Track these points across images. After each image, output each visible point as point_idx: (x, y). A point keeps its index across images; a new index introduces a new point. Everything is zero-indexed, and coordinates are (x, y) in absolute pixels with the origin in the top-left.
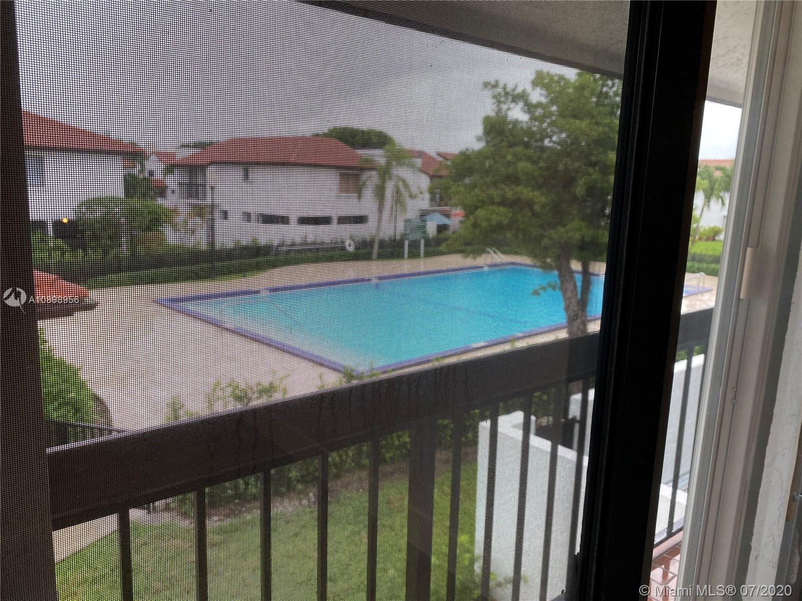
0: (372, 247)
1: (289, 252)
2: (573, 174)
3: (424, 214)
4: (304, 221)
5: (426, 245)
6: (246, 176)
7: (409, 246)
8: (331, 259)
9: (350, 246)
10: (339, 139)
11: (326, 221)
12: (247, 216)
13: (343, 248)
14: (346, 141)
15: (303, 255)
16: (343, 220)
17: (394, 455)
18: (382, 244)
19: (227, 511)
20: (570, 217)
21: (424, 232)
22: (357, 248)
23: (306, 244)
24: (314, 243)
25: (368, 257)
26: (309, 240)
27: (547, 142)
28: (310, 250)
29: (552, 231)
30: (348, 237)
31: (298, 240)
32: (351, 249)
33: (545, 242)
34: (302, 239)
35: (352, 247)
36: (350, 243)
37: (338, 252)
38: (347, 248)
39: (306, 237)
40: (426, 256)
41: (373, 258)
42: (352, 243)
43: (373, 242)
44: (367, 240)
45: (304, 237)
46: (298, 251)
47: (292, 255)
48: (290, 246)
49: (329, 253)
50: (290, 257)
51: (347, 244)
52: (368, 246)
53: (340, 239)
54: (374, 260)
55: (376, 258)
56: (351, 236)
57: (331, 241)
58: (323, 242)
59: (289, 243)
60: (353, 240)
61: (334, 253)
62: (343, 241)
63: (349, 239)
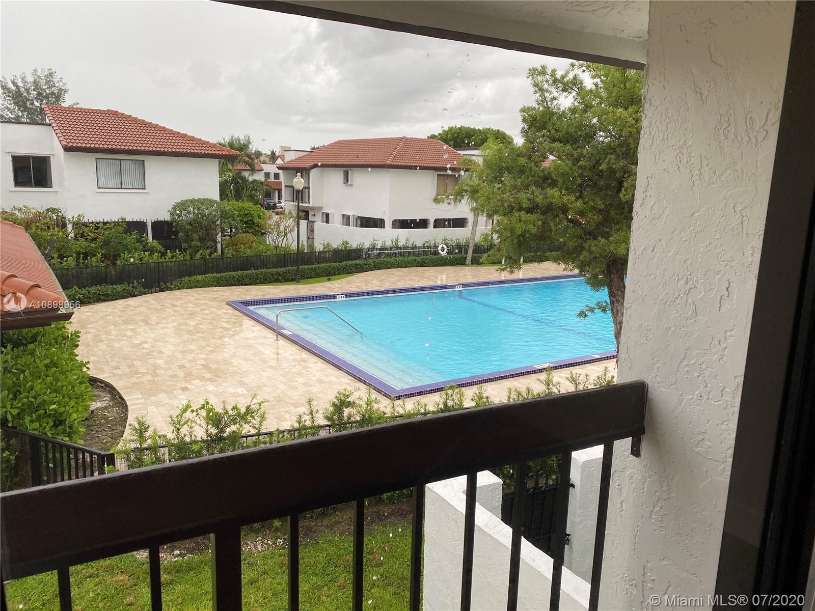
0: (466, 252)
1: (379, 255)
4: (403, 224)
6: (346, 179)
8: (422, 264)
9: (443, 251)
11: (423, 224)
12: (346, 220)
13: (436, 253)
15: (392, 260)
16: (439, 223)
18: (477, 248)
19: (193, 545)
22: (449, 253)
23: (397, 248)
24: (405, 247)
25: (461, 262)
26: (400, 244)
28: (401, 254)
30: (440, 241)
31: (389, 244)
32: (444, 253)
34: (394, 243)
35: (446, 251)
36: (443, 247)
37: (430, 257)
38: (440, 252)
39: (397, 241)
40: (526, 262)
41: (467, 263)
42: (445, 247)
43: (468, 246)
44: (461, 244)
45: (395, 240)
46: (389, 255)
47: (382, 259)
48: (380, 250)
49: (420, 258)
50: (379, 261)
51: (439, 248)
52: (463, 250)
53: (433, 242)
54: (468, 265)
55: (470, 263)
56: (445, 240)
57: (424, 245)
58: (415, 246)
59: (379, 247)
60: (446, 244)
61: (425, 257)
62: (437, 244)
63: (442, 244)
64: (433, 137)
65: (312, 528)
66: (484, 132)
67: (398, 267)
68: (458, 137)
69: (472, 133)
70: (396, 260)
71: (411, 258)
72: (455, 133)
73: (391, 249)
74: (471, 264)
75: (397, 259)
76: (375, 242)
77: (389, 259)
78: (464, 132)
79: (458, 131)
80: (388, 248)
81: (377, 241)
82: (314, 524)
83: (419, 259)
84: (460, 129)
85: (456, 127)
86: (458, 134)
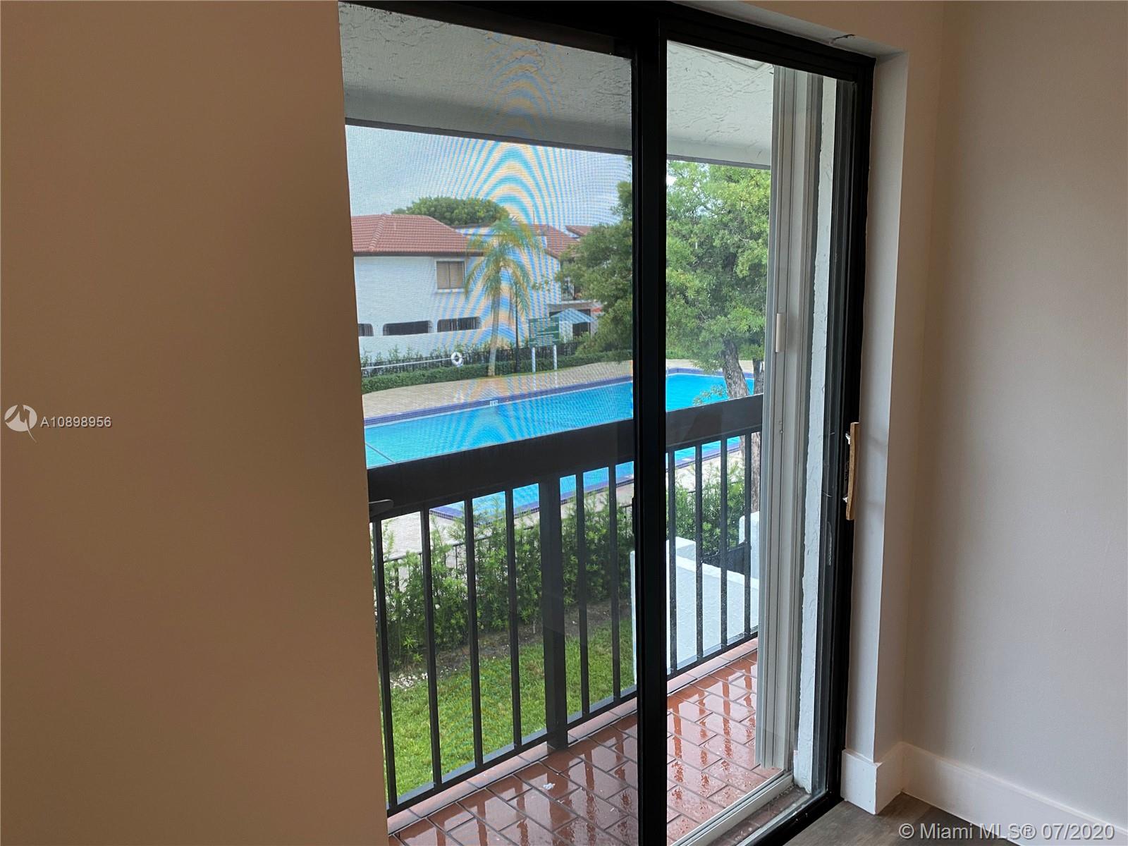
0: (487, 360)
1: (375, 372)
2: (732, 250)
3: (554, 312)
4: (392, 329)
5: (560, 352)
7: (538, 355)
8: (432, 379)
9: (457, 360)
10: (432, 214)
11: (422, 327)
13: (449, 363)
14: (442, 218)
15: (393, 376)
16: (445, 325)
17: (533, 613)
18: (501, 355)
20: (734, 303)
21: (557, 336)
22: (466, 362)
23: (398, 361)
24: (408, 359)
25: (484, 373)
26: (401, 356)
27: (699, 211)
28: (404, 369)
29: (713, 322)
30: (453, 349)
31: (385, 356)
32: (459, 364)
33: (704, 335)
34: (392, 355)
35: (460, 360)
36: (456, 356)
37: (442, 369)
38: (454, 362)
39: (396, 351)
40: (561, 368)
41: (490, 374)
42: (460, 355)
43: (489, 352)
44: (479, 350)
45: (393, 351)
46: (387, 371)
47: (379, 377)
48: (375, 365)
49: (429, 372)
50: (376, 380)
51: (453, 357)
52: (482, 358)
53: (443, 350)
54: (492, 376)
55: (494, 374)
56: (458, 346)
57: (431, 354)
58: (421, 356)
59: (373, 361)
60: (461, 352)
61: (436, 370)
62: (448, 353)
63: (455, 351)
64: (399, 211)
65: (454, 658)
66: (470, 204)
67: (402, 386)
68: (435, 211)
69: (455, 206)
70: (399, 377)
71: (418, 372)
72: (431, 207)
73: (390, 362)
74: (496, 374)
75: (400, 375)
76: (367, 354)
77: (389, 376)
78: (444, 205)
79: (435, 203)
80: (385, 362)
81: (369, 352)
82: (454, 654)
83: (427, 373)
84: (437, 200)
85: (430, 198)
86: (436, 207)
